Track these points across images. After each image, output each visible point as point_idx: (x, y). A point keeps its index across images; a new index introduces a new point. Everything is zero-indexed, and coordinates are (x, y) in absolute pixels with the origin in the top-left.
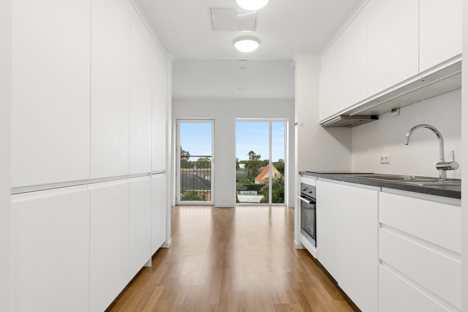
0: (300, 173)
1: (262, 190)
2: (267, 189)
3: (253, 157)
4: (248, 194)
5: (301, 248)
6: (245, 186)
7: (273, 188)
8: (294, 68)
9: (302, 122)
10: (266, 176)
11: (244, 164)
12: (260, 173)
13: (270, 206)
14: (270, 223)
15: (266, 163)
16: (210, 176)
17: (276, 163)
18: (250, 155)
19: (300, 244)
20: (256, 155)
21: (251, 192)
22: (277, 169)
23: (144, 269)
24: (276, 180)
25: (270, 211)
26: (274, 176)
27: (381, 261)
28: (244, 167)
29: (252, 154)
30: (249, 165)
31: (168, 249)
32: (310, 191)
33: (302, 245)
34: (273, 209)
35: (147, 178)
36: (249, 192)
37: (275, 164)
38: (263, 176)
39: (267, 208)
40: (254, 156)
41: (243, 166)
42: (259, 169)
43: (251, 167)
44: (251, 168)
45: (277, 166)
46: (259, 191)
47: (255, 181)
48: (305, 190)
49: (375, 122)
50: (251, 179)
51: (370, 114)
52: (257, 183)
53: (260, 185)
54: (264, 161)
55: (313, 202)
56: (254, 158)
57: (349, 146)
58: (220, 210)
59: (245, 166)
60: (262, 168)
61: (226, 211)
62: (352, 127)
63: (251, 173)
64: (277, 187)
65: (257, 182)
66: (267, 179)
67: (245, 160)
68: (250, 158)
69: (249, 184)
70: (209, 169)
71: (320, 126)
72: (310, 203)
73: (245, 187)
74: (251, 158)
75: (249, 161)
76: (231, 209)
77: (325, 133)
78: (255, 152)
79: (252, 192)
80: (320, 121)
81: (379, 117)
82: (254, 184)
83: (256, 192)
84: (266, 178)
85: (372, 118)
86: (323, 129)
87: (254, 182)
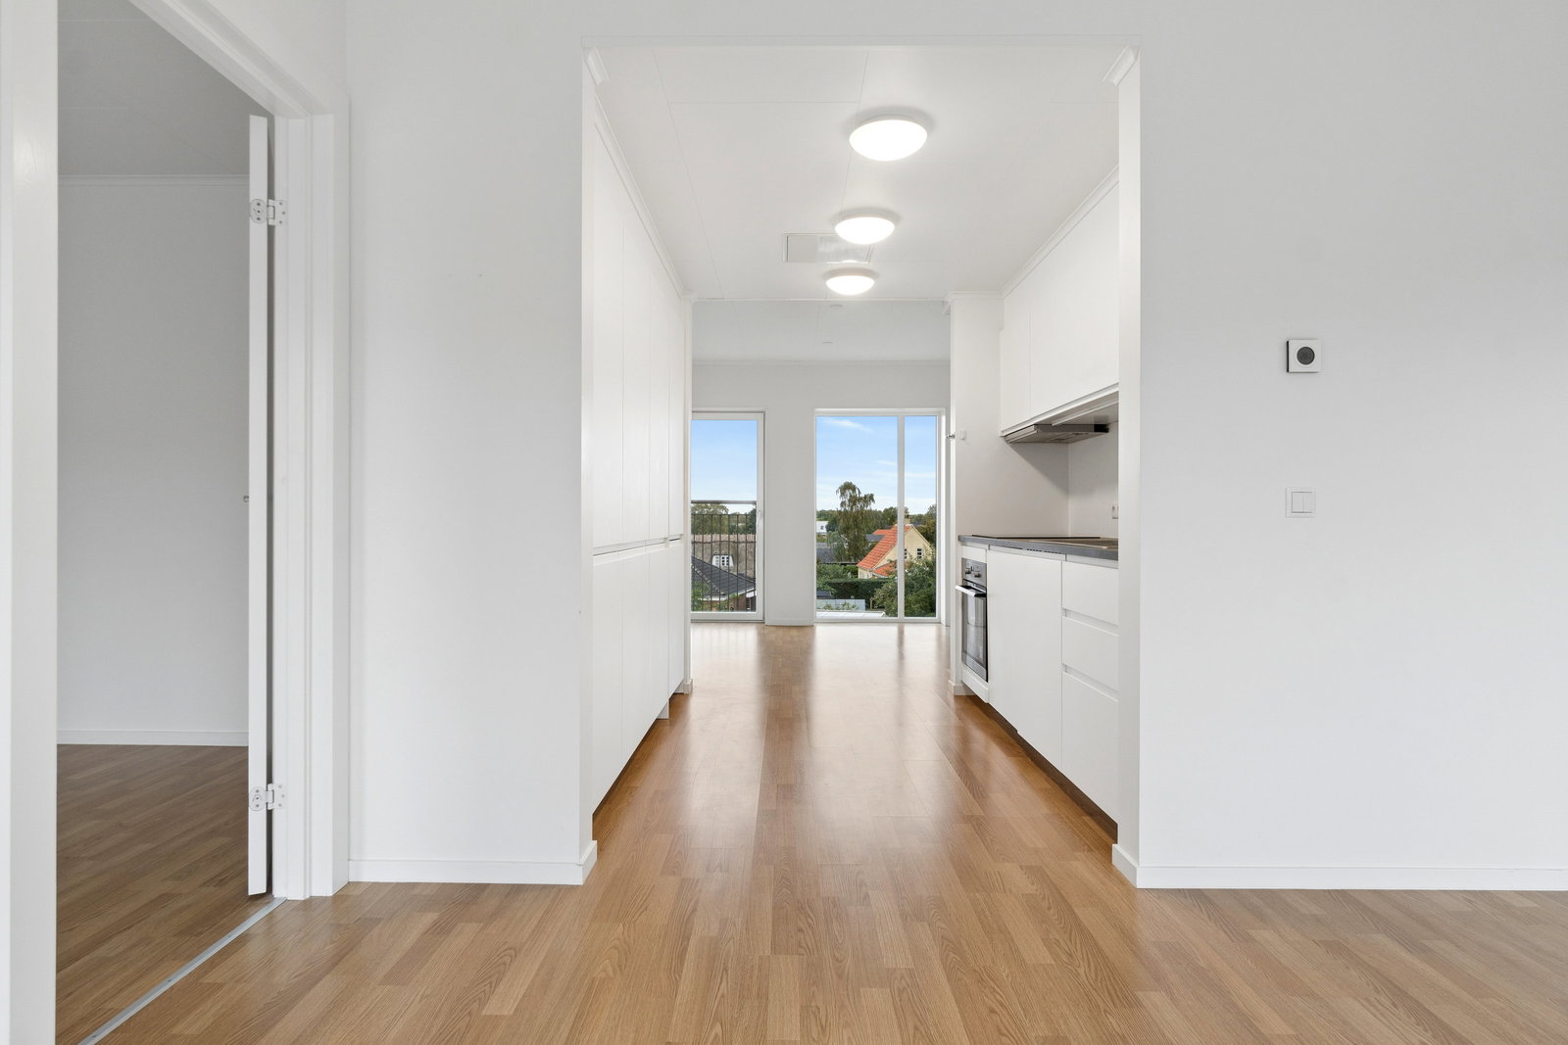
0: (960, 538)
1: (879, 593)
2: (893, 594)
3: (854, 500)
4: (838, 609)
5: (963, 693)
6: (830, 584)
7: (909, 587)
8: (948, 313)
9: (965, 433)
10: (891, 555)
11: (826, 520)
12: (873, 547)
13: (901, 624)
14: (901, 656)
15: (889, 518)
16: (726, 557)
17: (920, 516)
18: (843, 494)
19: (961, 685)
20: (862, 495)
21: (847, 601)
22: (923, 534)
23: (658, 722)
24: (918, 567)
25: (901, 633)
26: (915, 555)
27: (1066, 668)
28: (825, 530)
29: (848, 492)
30: (841, 524)
31: (687, 695)
32: (977, 573)
33: (966, 687)
34: (909, 630)
35: (661, 548)
36: (841, 602)
37: (917, 520)
38: (882, 555)
39: (893, 629)
40: (855, 497)
41: (822, 527)
42: (868, 537)
43: (846, 530)
44: (845, 532)
45: (925, 526)
46: (871, 600)
47: (859, 570)
48: (969, 573)
49: (1104, 436)
50: (845, 565)
51: (1092, 422)
52: (866, 577)
53: (873, 583)
54: (886, 510)
55: (982, 596)
56: (854, 504)
57: (1063, 483)
58: (781, 632)
59: (829, 528)
60: (878, 532)
61: (794, 632)
62: (1068, 443)
63: (846, 546)
64: (922, 586)
65: (864, 574)
66: (894, 564)
67: (827, 510)
68: (843, 504)
69: (842, 580)
70: (750, 537)
71: (1002, 441)
72: (976, 596)
73: (829, 588)
74: (847, 503)
75: (840, 512)
76: (806, 629)
77: (1013, 456)
78: (857, 486)
79: (851, 602)
80: (1002, 429)
81: (1110, 427)
82: (855, 580)
83: (862, 603)
84: (891, 562)
85: (1096, 431)
86: (1008, 447)
87: (855, 573)
